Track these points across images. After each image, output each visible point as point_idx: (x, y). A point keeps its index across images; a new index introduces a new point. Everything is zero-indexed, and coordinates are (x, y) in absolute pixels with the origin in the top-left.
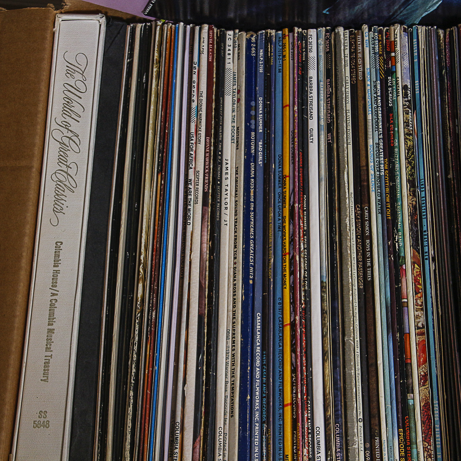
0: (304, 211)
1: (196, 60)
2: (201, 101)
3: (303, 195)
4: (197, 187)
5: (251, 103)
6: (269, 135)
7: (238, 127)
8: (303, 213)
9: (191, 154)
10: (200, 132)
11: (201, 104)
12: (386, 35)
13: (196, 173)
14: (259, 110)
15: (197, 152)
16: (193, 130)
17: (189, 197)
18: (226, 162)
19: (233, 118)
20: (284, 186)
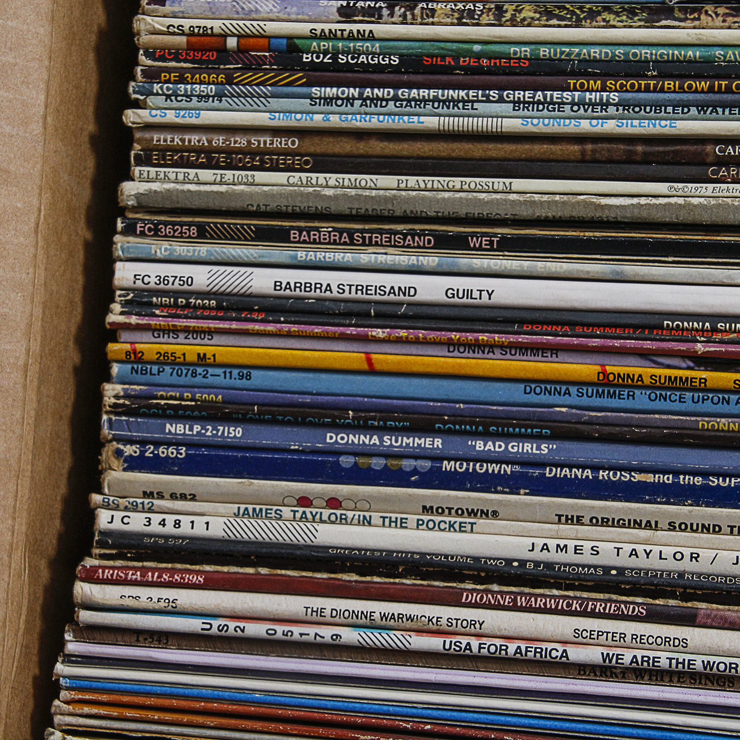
0: (714, 330)
1: (195, 625)
2: (339, 613)
3: (661, 327)
4: (628, 638)
5: (344, 466)
6: (458, 418)
7: (424, 507)
8: (721, 331)
9: (516, 653)
10: (444, 621)
11: (347, 614)
12: (163, 59)
13: (580, 639)
14: (369, 445)
15: (511, 634)
16: (435, 643)
17: (664, 663)
18: (538, 549)
19: (391, 522)
20: (633, 380)
